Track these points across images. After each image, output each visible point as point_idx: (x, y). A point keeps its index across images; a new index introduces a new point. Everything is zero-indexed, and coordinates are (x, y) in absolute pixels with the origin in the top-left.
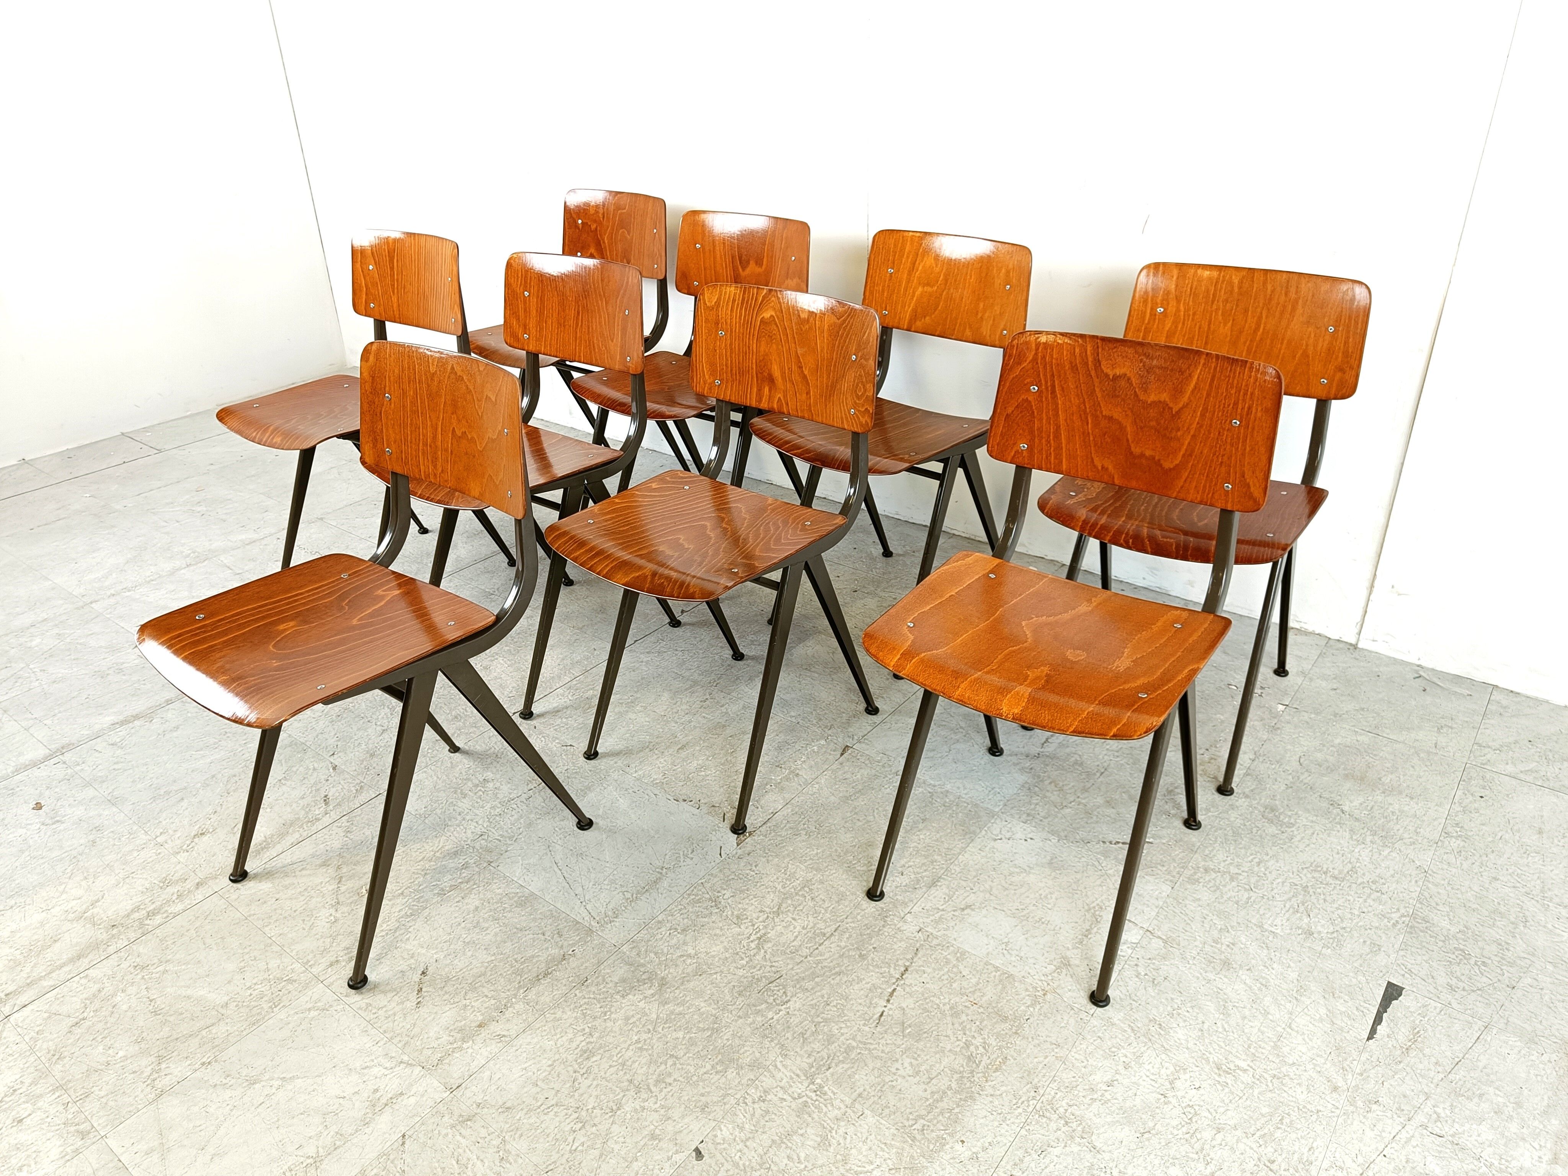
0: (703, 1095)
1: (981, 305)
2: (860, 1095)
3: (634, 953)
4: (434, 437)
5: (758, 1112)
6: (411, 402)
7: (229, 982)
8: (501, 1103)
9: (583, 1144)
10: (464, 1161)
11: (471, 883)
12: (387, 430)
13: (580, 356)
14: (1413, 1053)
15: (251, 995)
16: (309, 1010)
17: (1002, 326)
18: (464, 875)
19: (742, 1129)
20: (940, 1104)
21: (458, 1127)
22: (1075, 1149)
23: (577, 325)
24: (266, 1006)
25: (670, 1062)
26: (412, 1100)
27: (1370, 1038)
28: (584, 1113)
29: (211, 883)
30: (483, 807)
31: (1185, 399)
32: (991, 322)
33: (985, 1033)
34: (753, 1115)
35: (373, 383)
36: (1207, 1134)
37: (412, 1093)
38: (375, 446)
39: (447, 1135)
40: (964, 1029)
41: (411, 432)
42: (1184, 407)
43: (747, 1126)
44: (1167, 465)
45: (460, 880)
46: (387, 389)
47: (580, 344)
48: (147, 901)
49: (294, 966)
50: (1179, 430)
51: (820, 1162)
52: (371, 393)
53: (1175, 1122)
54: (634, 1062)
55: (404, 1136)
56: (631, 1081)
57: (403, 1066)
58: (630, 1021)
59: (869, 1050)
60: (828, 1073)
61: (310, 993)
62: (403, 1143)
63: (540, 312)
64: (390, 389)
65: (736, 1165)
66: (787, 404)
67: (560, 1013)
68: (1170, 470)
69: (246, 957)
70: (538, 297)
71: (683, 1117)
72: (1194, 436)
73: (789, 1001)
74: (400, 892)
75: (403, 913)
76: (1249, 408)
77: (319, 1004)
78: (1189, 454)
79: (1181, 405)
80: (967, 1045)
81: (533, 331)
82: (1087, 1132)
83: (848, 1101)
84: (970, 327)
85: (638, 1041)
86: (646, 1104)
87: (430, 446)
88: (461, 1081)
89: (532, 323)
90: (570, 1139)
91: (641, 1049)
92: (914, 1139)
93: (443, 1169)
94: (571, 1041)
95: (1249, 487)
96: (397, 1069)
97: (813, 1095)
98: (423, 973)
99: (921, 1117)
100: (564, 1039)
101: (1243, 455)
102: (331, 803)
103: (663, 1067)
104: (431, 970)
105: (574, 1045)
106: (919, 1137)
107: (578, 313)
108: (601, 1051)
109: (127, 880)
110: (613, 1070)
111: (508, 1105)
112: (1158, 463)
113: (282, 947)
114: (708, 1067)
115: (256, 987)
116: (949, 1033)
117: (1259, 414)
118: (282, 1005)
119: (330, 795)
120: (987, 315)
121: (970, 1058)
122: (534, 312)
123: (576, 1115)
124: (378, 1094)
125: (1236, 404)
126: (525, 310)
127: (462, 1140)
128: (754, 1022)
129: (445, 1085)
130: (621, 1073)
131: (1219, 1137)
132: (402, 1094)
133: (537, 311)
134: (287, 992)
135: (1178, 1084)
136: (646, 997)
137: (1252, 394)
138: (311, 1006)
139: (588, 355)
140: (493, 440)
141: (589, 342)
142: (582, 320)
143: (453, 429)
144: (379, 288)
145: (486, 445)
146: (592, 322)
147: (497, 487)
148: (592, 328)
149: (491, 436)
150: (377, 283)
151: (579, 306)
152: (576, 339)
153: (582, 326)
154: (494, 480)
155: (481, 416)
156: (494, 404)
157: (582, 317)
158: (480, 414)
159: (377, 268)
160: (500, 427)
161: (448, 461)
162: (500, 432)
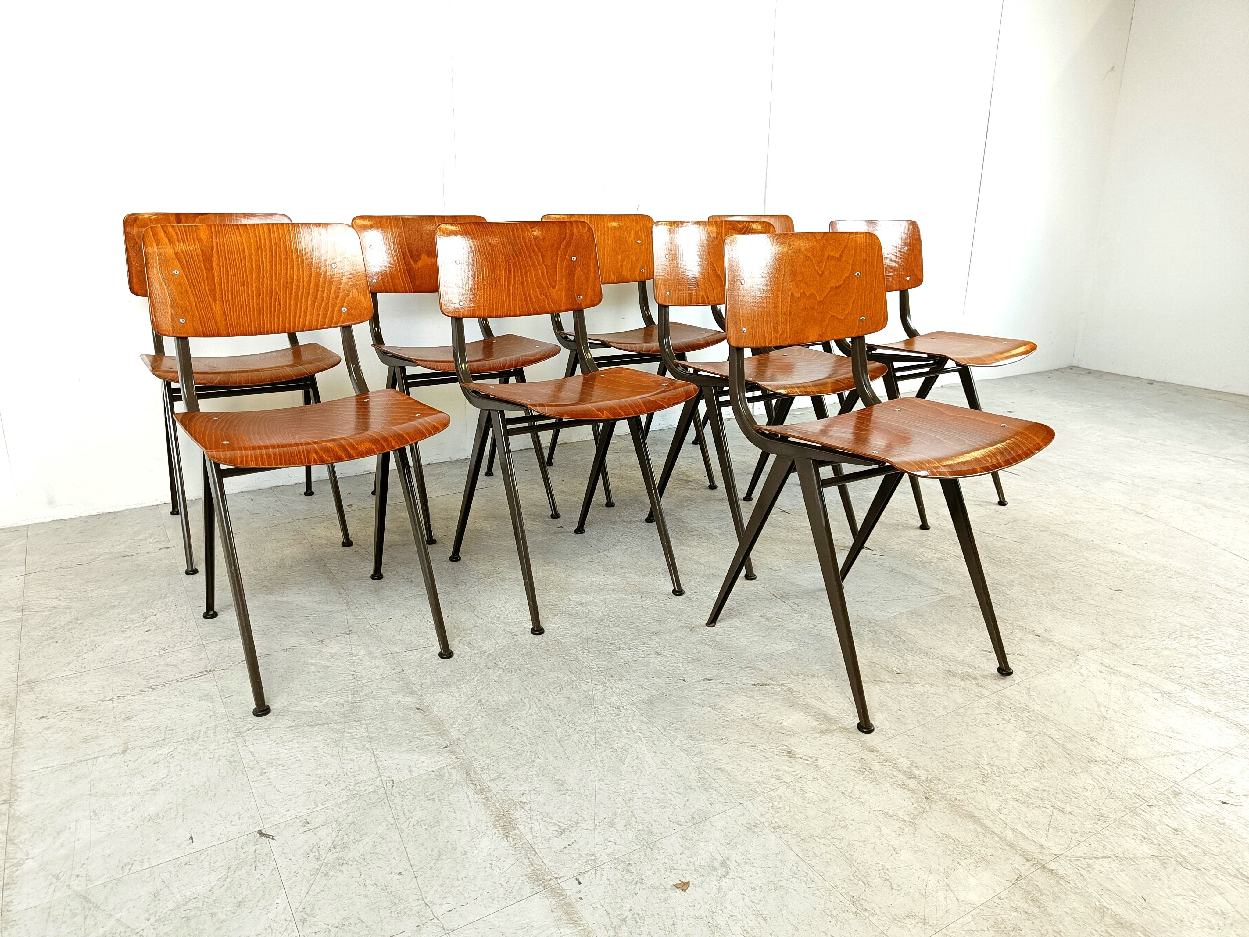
1: (620, 257)
4: (776, 307)
12: (743, 312)
13: (515, 310)
17: (639, 266)
23: (510, 283)
25: (1059, 589)
28: (1100, 614)
32: (630, 266)
33: (1025, 526)
34: (1089, 576)
40: (1023, 529)
47: (515, 299)
65: (1122, 584)
71: (1095, 591)
75: (924, 657)
80: (1033, 530)
82: (1081, 521)
83: (1075, 556)
87: (772, 314)
107: (510, 271)
120: (625, 263)
121: (1041, 531)
139: (525, 307)
140: (837, 288)
141: (525, 295)
142: (514, 277)
143: (792, 293)
144: (191, 297)
145: (828, 293)
146: (526, 277)
147: (842, 321)
148: (527, 282)
149: (834, 285)
150: (187, 291)
151: (510, 265)
152: (509, 296)
153: (515, 282)
154: (838, 318)
155: (822, 273)
156: (839, 259)
157: (514, 275)
158: (820, 272)
159: (185, 272)
160: (847, 274)
161: (787, 322)
162: (848, 278)
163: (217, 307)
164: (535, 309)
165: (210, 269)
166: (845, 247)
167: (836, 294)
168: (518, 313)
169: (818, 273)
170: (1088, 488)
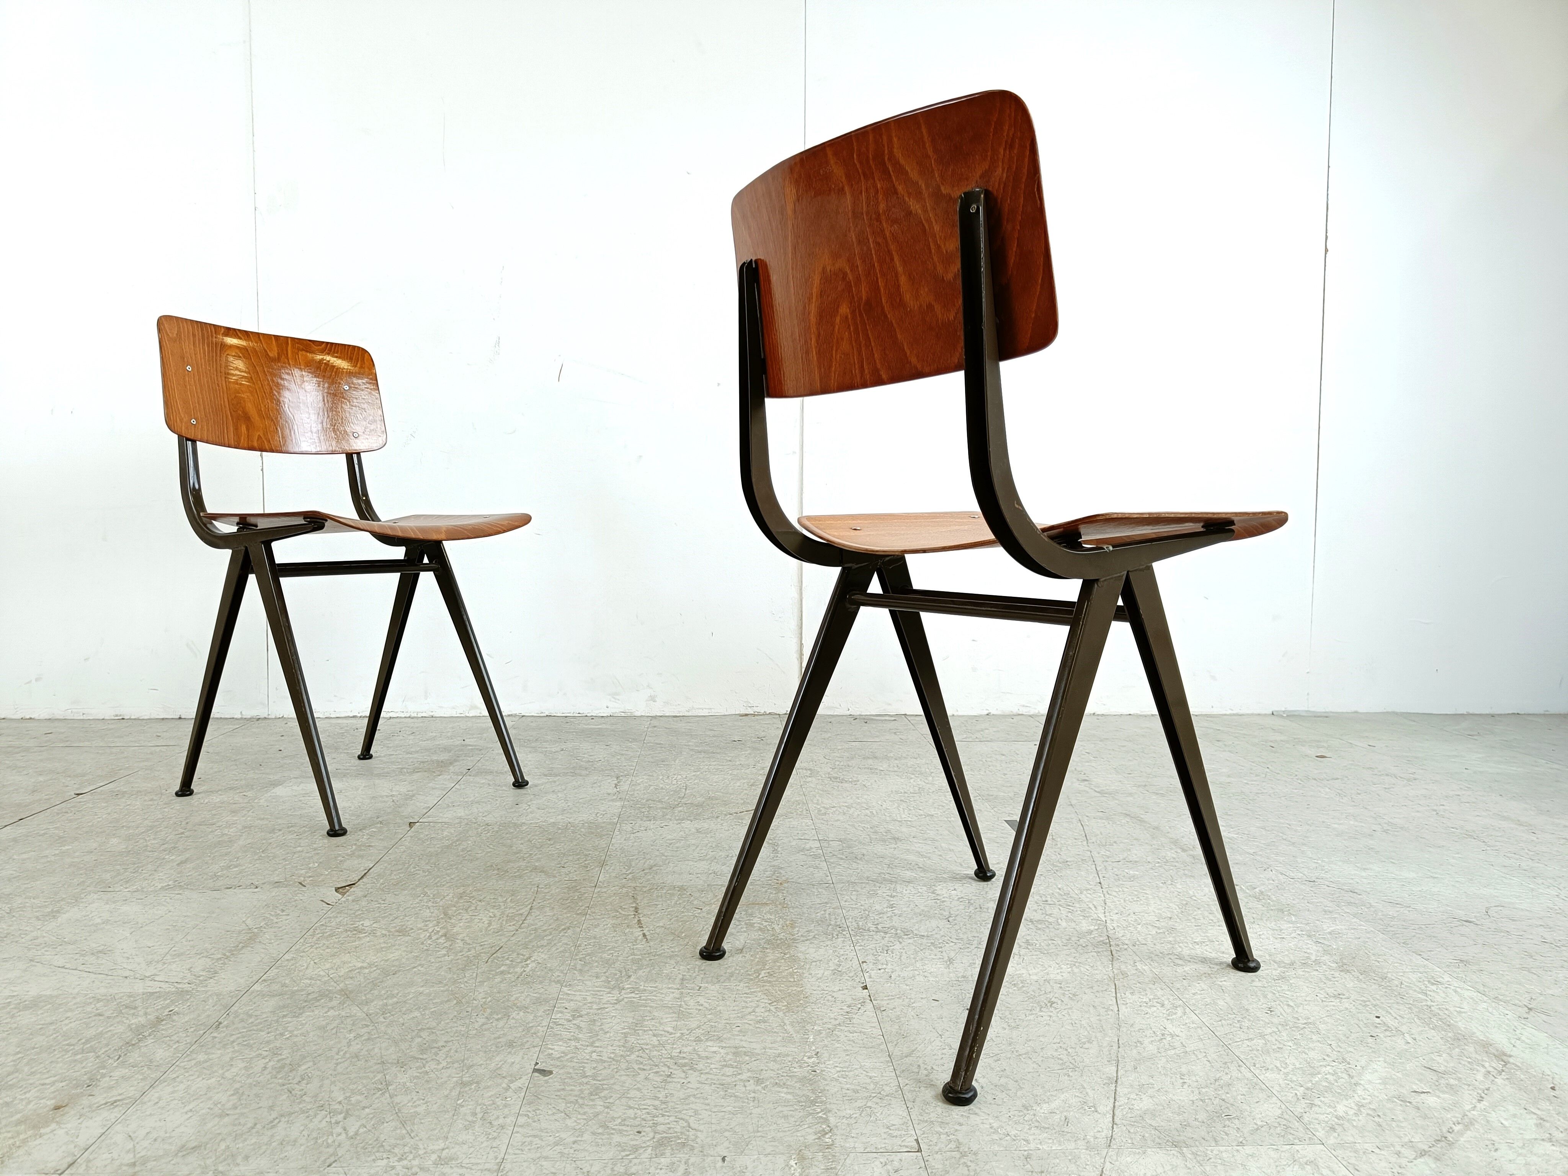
0: (497, 1039)
3: (276, 987)
5: (584, 1025)
8: (174, 1149)
9: (363, 1126)
19: (576, 1039)
25: (424, 1034)
28: (336, 1106)
34: (579, 1028)
43: (581, 1036)
54: (370, 1050)
56: (382, 1063)
58: (330, 1028)
60: (632, 980)
65: (598, 1061)
67: (201, 1056)
71: (490, 1059)
73: (529, 958)
83: (676, 986)
85: (358, 1037)
86: (425, 1070)
88: (69, 1159)
91: (368, 1039)
94: (248, 1068)
97: (633, 995)
100: (234, 1070)
103: (418, 1040)
105: (257, 1070)
106: (772, 979)
108: (307, 1059)
110: (343, 1065)
111: (191, 1145)
114: (482, 1020)
123: (324, 1112)
128: (504, 979)
130: (360, 1063)
136: (331, 1008)
170: (1124, 883)
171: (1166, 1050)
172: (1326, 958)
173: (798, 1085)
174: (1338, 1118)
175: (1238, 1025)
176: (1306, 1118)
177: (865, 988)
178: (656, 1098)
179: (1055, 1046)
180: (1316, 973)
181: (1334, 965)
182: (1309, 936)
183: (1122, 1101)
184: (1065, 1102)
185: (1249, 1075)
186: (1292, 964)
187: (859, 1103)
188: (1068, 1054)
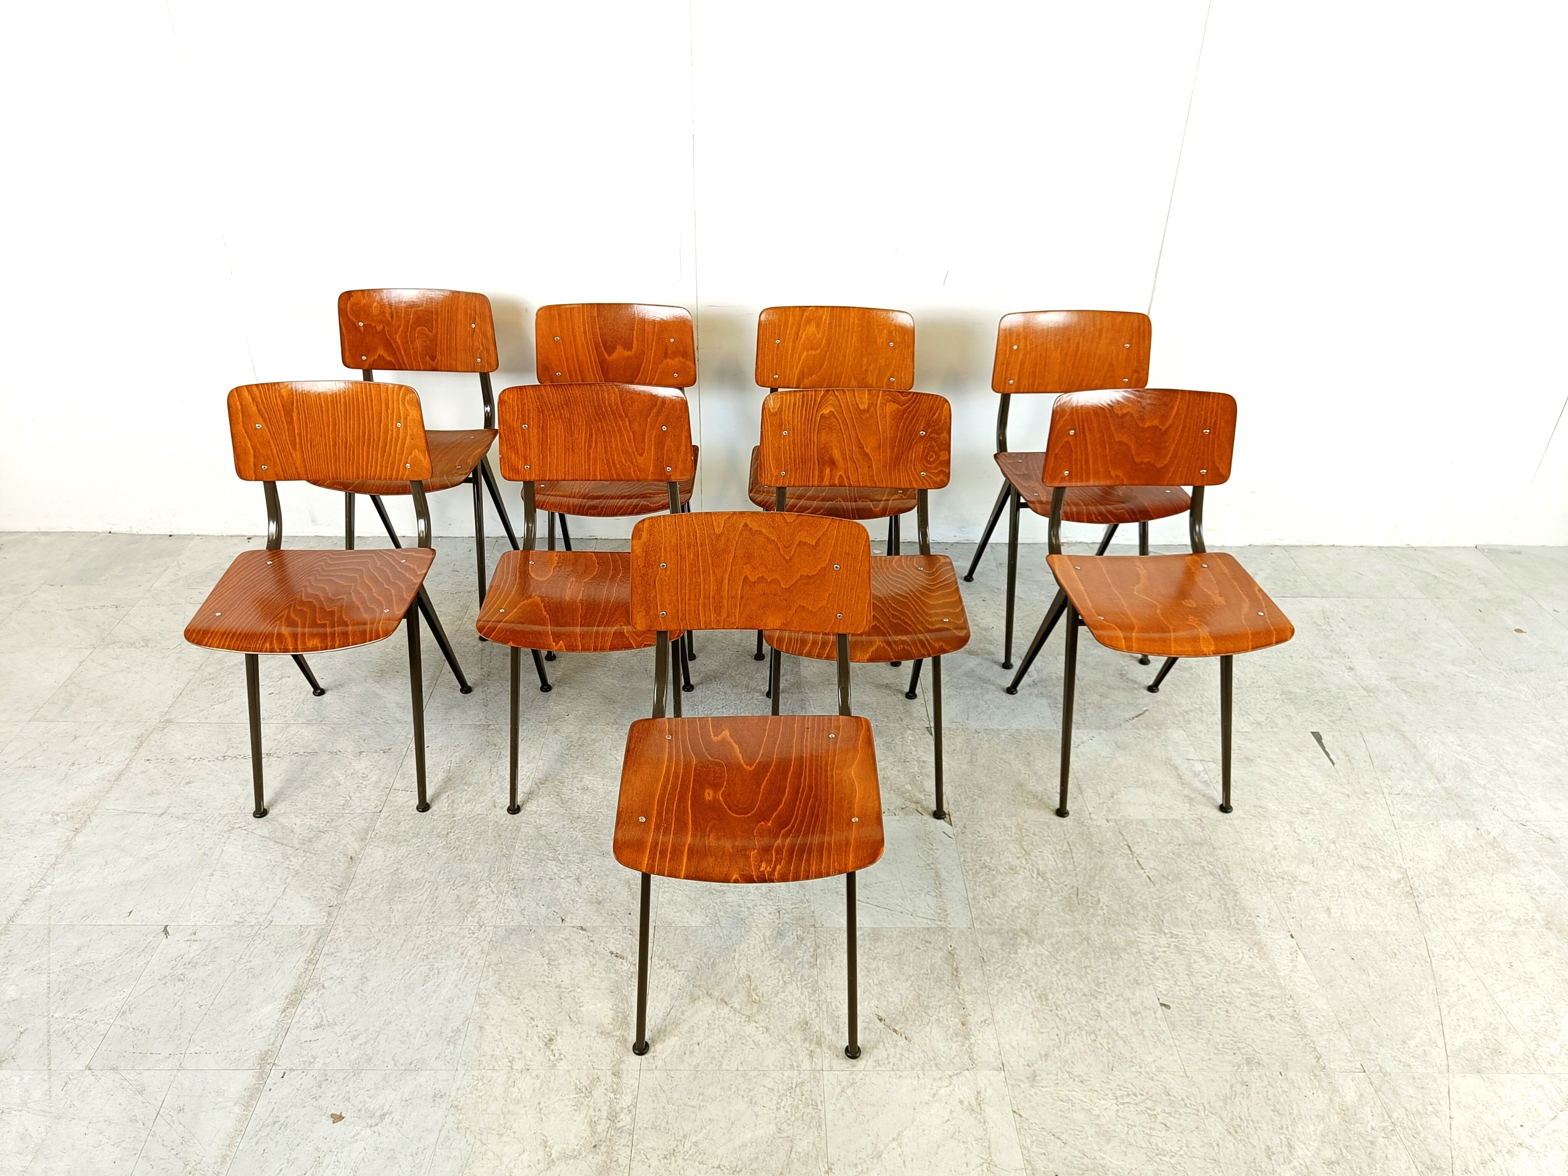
0: (1127, 976)
1: (865, 360)
2: (1192, 925)
3: (986, 926)
4: (719, 590)
5: (1163, 966)
6: (691, 564)
7: (757, 1116)
8: (1038, 1055)
9: (1108, 1043)
10: (1065, 1098)
11: (822, 946)
12: (661, 595)
13: (595, 475)
14: (1353, 761)
15: (787, 1112)
16: (843, 1091)
17: (889, 374)
18: (809, 944)
19: (1167, 979)
20: (1228, 905)
21: (1036, 1084)
22: (1299, 888)
23: (590, 447)
24: (810, 1110)
25: (1090, 972)
26: (990, 1091)
27: (1333, 764)
28: (1086, 1028)
29: (623, 1066)
30: (750, 892)
31: (1170, 421)
32: (876, 373)
33: (1201, 856)
34: (1162, 969)
35: (646, 557)
36: (1332, 847)
37: (983, 1088)
38: (647, 613)
39: (1036, 1093)
40: (1191, 861)
41: (690, 591)
42: (1171, 426)
43: (1167, 976)
44: (1159, 466)
45: (812, 950)
46: (662, 559)
47: (595, 464)
48: (591, 1112)
49: (786, 1074)
50: (1166, 442)
51: (1219, 969)
52: (644, 566)
53: (1317, 850)
54: (1072, 984)
55: (1014, 1112)
56: (1085, 995)
57: (955, 1078)
58: (1039, 963)
59: (1167, 899)
60: (1165, 924)
61: (825, 1082)
62: (1020, 1116)
63: (543, 442)
64: (666, 557)
65: (1187, 998)
66: (848, 479)
67: (995, 986)
68: (1162, 468)
69: (741, 1093)
70: (538, 427)
71: (1134, 994)
72: (1177, 445)
73: (1099, 900)
74: (781, 982)
75: (806, 994)
76: (1216, 422)
77: (843, 1084)
78: (1174, 457)
79: (1167, 426)
80: (1203, 868)
81: (535, 461)
82: (1295, 878)
83: (1192, 932)
84: (855, 378)
85: (1059, 972)
86: (1108, 1001)
87: (714, 598)
88: (999, 1061)
89: (533, 454)
90: (1099, 1046)
91: (1065, 975)
92: (1239, 929)
93: (1061, 1110)
94: (1024, 997)
95: (1218, 469)
96: (954, 1082)
97: (1173, 940)
98: (881, 1020)
99: (1229, 918)
100: (1019, 998)
101: (1213, 450)
102: (625, 955)
103: (1089, 976)
104: (882, 1015)
105: (1030, 998)
106: (1240, 927)
107: (591, 435)
108: (1048, 991)
109: (544, 1111)
110: (1068, 996)
111: (1043, 1053)
112: (1153, 466)
113: (755, 1069)
114: (1110, 960)
115: (782, 1104)
116: (1188, 867)
117: (1223, 425)
118: (819, 1102)
119: (614, 950)
120: (871, 367)
121: (1211, 874)
122: (534, 443)
123: (1084, 1033)
124: (966, 1103)
125: (1206, 420)
126: (524, 442)
127: (1048, 1089)
128: (1098, 922)
129: (994, 1069)
130: (1074, 994)
131: (1337, 845)
132: (978, 1092)
133: (538, 441)
134: (809, 1093)
135: (1298, 831)
136: (1028, 946)
137: (1216, 413)
138: (839, 1089)
139: (607, 472)
140: (808, 577)
141: (608, 460)
142: (596, 442)
143: (746, 577)
144: (273, 446)
145: (797, 582)
146: (610, 442)
147: (814, 614)
148: (611, 447)
149: (805, 574)
150: (269, 442)
151: (591, 429)
152: (589, 460)
153: (596, 447)
154: (808, 610)
155: (790, 560)
156: (814, 547)
157: (596, 439)
158: (788, 558)
159: (267, 426)
160: (823, 565)
161: (736, 606)
162: (824, 569)
163: (297, 455)
164: (618, 475)
165: (290, 423)
166: (823, 534)
167: (807, 584)
168: (599, 478)
169: (784, 558)
170: (1408, 822)
171: (1462, 998)
172: (1538, 916)
173: (1292, 1021)
174: (1552, 1055)
175: (1495, 978)
176: (1536, 1056)
177: (1292, 936)
178: (1230, 1029)
179: (1406, 993)
180: (1532, 930)
181: (1543, 923)
182: (1527, 891)
183: (1447, 1039)
184: (1421, 1038)
185: (1506, 1021)
186: (1519, 920)
187: (1326, 1037)
188: (1414, 1000)
